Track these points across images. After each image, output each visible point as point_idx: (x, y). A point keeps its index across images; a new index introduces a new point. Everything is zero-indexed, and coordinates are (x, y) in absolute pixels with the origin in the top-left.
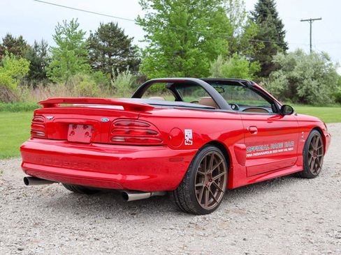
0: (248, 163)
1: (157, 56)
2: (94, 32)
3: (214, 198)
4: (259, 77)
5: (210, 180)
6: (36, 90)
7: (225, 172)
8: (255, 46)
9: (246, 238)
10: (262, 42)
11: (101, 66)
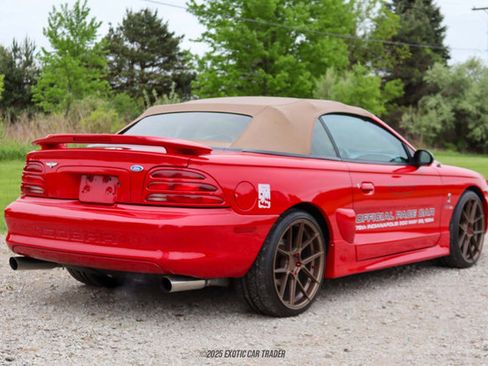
0: (359, 240)
1: (223, 68)
2: (115, 27)
3: (303, 292)
4: (400, 105)
5: (298, 264)
6: (17, 124)
7: (321, 253)
8: (393, 52)
9: (349, 349)
10: (406, 46)
11: (127, 84)
